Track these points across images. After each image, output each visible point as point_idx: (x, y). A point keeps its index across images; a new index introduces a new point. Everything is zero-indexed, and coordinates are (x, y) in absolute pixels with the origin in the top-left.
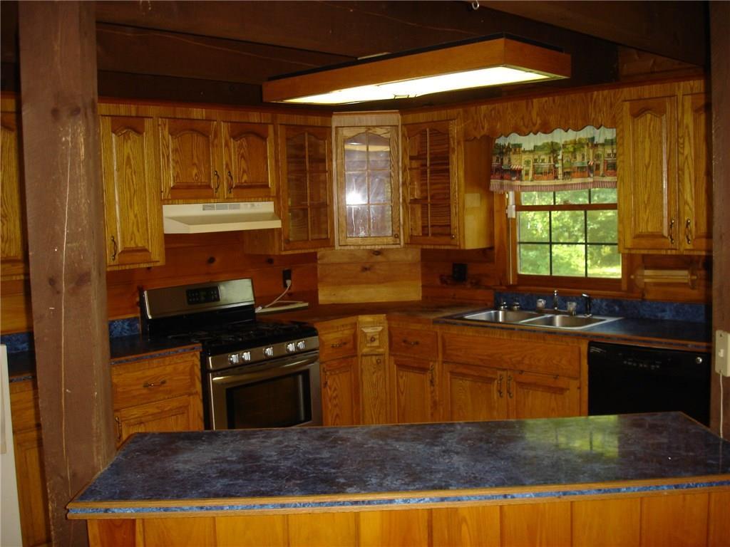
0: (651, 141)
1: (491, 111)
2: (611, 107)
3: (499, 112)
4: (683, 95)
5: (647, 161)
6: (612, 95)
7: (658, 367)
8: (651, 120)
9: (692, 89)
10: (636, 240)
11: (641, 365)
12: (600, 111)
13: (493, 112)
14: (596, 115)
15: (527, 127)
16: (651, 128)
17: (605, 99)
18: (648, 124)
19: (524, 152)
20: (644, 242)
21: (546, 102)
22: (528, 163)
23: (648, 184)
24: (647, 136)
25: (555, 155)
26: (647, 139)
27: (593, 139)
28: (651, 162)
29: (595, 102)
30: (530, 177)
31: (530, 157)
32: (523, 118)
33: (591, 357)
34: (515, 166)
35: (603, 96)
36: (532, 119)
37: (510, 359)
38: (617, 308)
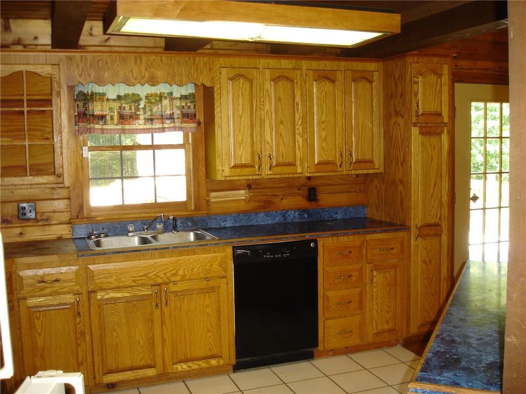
0: (243, 98)
1: (99, 61)
2: (210, 70)
3: (106, 63)
4: (263, 68)
5: (240, 114)
6: (211, 61)
7: (288, 254)
8: (243, 84)
9: (268, 65)
10: (233, 170)
11: (277, 256)
12: (201, 72)
13: (100, 62)
14: (198, 75)
15: (136, 79)
16: (244, 89)
17: (205, 64)
18: (241, 87)
19: (108, 100)
20: (238, 171)
21: (154, 60)
22: (111, 109)
23: (242, 130)
24: (240, 94)
25: (136, 104)
26: (241, 98)
27: (171, 94)
28: (244, 114)
29: (197, 66)
30: (116, 121)
31: (116, 105)
32: (132, 71)
33: (236, 258)
34: (97, 112)
35: (203, 61)
36: (140, 73)
37: (165, 274)
38: (190, 224)
